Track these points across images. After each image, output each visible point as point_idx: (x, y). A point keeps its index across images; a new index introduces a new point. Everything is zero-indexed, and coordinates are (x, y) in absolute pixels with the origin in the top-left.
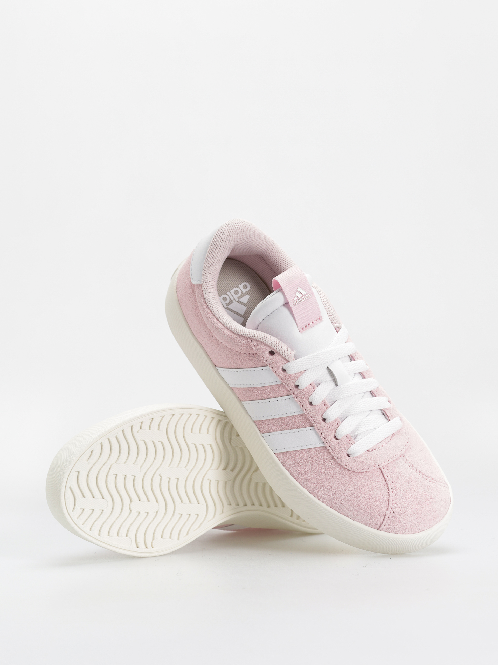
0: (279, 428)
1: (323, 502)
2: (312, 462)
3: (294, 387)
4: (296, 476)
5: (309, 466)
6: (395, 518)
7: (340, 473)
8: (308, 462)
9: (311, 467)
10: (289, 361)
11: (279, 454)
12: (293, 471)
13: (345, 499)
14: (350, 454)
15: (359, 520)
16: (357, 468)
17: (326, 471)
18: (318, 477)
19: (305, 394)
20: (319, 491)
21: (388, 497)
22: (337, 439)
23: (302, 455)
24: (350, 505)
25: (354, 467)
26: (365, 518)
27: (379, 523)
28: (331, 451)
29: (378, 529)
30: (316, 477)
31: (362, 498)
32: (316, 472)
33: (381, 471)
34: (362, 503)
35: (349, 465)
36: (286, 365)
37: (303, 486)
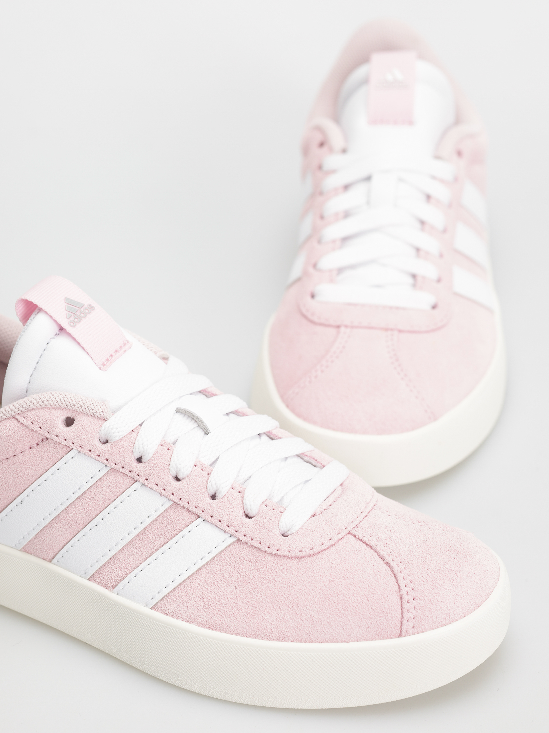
0: (140, 559)
1: (279, 639)
2: (225, 580)
3: (135, 463)
4: (208, 621)
5: (224, 591)
6: (421, 598)
7: (284, 571)
8: (218, 585)
9: (228, 591)
10: (105, 418)
11: (159, 604)
12: (198, 615)
13: (316, 609)
14: (286, 530)
15: (358, 635)
16: (312, 546)
17: (258, 583)
18: (249, 601)
19: (159, 464)
20: (262, 623)
21: (389, 571)
22: (250, 518)
23: (202, 579)
24: (329, 615)
25: (304, 547)
26: (367, 626)
27: (396, 622)
28: (250, 542)
29: (400, 636)
30: (245, 602)
31: (345, 592)
32: (241, 594)
33: (355, 536)
34: (349, 600)
35: (294, 547)
36: (103, 427)
37: (230, 633)
